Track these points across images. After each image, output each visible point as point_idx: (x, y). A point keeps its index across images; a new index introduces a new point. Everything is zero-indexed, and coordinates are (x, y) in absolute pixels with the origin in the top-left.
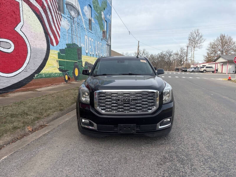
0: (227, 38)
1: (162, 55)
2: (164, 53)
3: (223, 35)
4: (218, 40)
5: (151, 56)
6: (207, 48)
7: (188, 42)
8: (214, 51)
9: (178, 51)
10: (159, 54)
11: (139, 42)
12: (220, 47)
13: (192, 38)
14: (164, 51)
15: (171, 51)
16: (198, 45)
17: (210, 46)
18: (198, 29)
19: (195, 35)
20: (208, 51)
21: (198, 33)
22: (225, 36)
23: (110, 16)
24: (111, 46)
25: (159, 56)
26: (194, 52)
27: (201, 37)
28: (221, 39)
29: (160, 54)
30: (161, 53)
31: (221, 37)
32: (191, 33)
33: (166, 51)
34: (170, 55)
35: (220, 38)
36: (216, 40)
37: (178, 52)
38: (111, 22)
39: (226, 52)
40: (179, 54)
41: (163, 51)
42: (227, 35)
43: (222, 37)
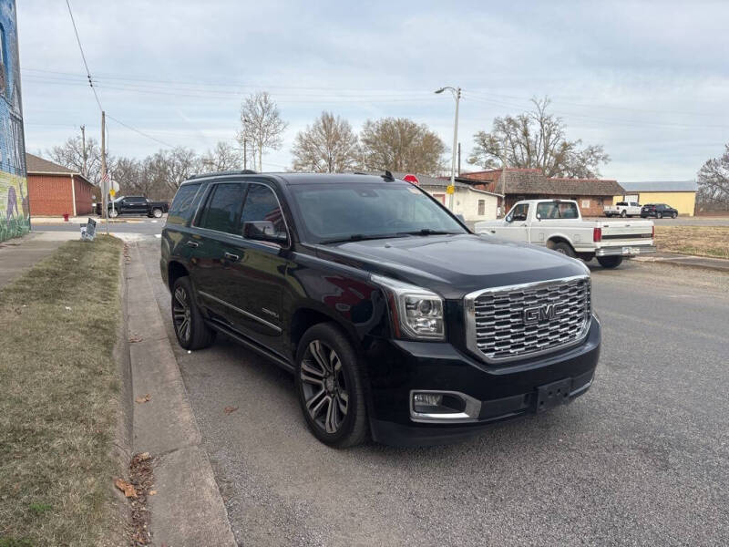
0: (337, 123)
1: (159, 161)
2: (167, 157)
3: (328, 116)
4: (316, 128)
5: (119, 163)
6: (294, 149)
7: (243, 128)
8: (311, 158)
9: (213, 152)
10: (149, 158)
11: (104, 114)
12: (323, 148)
13: (250, 115)
14: (166, 152)
15: (188, 150)
16: (271, 138)
17: (298, 143)
18: (265, 93)
19: (260, 109)
20: (296, 158)
21: (266, 102)
22: (332, 119)
23: (11, 8)
24: (21, 121)
25: (148, 166)
26: (260, 157)
27: (276, 115)
28: (325, 127)
29: (154, 160)
30: (156, 155)
31: (323, 121)
32: (248, 101)
33: (172, 151)
34: (187, 164)
35: (322, 124)
36: (311, 127)
37: (210, 155)
38: (16, 31)
39: (338, 161)
40: (217, 161)
41: (161, 151)
42: (338, 118)
43: (328, 121)
